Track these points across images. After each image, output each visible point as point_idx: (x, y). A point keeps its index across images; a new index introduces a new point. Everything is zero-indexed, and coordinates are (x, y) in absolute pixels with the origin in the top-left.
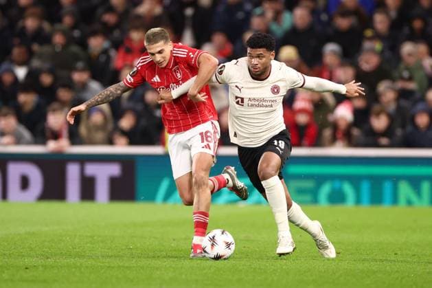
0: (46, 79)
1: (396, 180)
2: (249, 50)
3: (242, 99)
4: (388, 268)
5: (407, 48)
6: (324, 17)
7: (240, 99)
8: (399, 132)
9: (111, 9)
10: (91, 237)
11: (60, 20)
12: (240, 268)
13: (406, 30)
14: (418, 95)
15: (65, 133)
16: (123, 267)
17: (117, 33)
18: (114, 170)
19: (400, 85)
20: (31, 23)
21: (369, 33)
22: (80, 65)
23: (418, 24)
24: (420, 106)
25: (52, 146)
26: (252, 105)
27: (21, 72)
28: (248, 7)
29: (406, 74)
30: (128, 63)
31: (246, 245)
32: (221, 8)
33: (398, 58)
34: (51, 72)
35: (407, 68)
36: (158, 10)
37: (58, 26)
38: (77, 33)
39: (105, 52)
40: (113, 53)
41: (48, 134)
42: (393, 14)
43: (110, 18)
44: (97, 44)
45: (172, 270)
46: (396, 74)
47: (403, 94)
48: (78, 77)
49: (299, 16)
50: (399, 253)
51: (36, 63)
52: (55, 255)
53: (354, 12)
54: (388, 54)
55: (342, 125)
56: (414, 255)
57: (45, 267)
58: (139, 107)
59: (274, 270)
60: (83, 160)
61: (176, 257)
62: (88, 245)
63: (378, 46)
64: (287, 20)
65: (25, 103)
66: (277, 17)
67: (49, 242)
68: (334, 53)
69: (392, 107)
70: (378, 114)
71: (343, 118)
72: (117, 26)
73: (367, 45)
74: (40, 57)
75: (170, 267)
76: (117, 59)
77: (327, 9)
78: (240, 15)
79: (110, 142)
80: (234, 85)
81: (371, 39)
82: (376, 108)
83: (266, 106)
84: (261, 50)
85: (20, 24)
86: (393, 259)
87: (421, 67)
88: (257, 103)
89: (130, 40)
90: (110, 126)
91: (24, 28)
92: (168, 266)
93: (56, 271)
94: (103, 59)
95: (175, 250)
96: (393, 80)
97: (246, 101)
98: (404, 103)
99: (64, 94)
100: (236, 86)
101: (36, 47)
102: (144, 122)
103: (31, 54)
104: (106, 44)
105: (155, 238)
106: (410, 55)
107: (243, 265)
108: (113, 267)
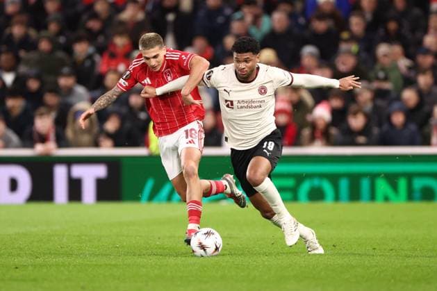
0: (33, 85)
1: (373, 177)
2: (235, 55)
3: (232, 102)
4: (366, 263)
5: (383, 49)
6: (302, 21)
7: (229, 103)
8: (376, 131)
9: (95, 16)
10: (78, 236)
11: (45, 27)
12: (224, 264)
13: (381, 32)
14: (393, 95)
15: (52, 136)
16: (110, 265)
17: (101, 39)
18: (101, 171)
19: (376, 85)
20: (17, 31)
21: (345, 35)
22: (66, 70)
23: (392, 26)
24: (396, 105)
25: (39, 149)
26: (242, 107)
27: (9, 78)
28: (228, 11)
29: (381, 75)
30: (113, 67)
31: (229, 243)
32: (201, 13)
33: (374, 59)
34: (38, 77)
35: (383, 69)
36: (141, 16)
37: (43, 33)
38: (62, 40)
39: (90, 57)
40: (97, 58)
41: (36, 137)
42: (369, 16)
43: (94, 25)
44: (82, 49)
45: (158, 267)
46: (372, 75)
47: (379, 94)
48: (64, 82)
49: (278, 19)
50: (377, 247)
51: (23, 69)
52: (44, 254)
53: (331, 15)
54: (364, 55)
55: (321, 125)
56: (392, 250)
57: (34, 266)
58: (124, 110)
59: (256, 266)
60: (69, 162)
61: (161, 255)
62: (76, 244)
63: (354, 48)
64: (266, 24)
65: (13, 107)
66: (256, 21)
67: (38, 242)
68: (312, 55)
69: (368, 107)
70: (355, 114)
71: (321, 118)
72: (101, 32)
73: (344, 47)
74: (27, 62)
75: (156, 264)
76: (101, 64)
77: (304, 13)
78: (220, 20)
79: (96, 144)
80: (223, 89)
81: (347, 41)
82: (353, 107)
83: (255, 107)
84: (248, 54)
85: (7, 31)
86: (372, 253)
87: (396, 67)
88: (246, 105)
89: (114, 45)
90: (96, 129)
91: (11, 35)
92: (153, 263)
93: (45, 270)
94: (88, 63)
95: (160, 248)
96: (369, 80)
97: (235, 103)
98: (380, 103)
99: (50, 99)
100: (225, 90)
101: (22, 54)
102: (128, 125)
103: (18, 60)
104: (91, 50)
105: (140, 236)
106: (385, 56)
107: (227, 262)
108: (101, 266)
